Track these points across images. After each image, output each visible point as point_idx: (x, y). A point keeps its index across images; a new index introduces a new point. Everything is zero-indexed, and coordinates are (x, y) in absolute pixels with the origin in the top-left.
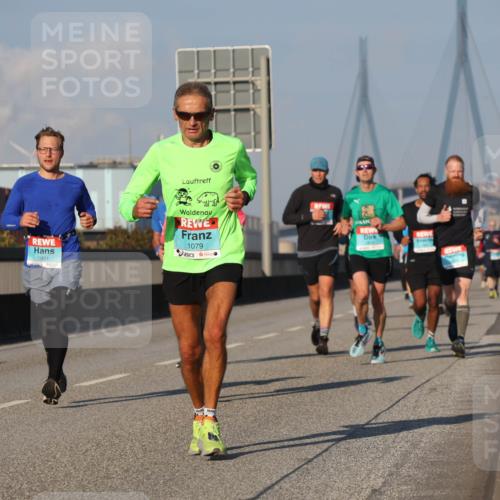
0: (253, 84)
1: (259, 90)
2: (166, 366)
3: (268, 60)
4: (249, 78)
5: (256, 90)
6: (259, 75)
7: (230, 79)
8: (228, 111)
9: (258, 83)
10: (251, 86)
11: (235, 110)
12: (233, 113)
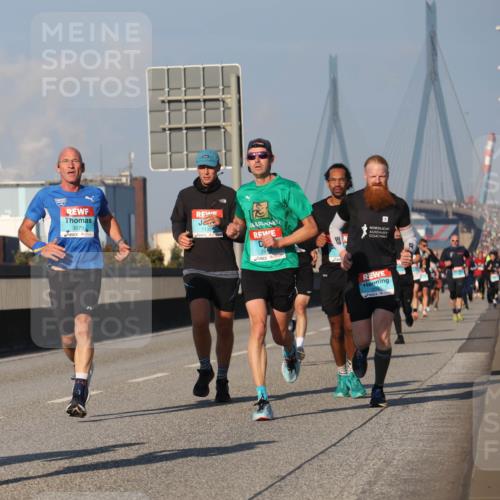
0: (224, 102)
1: (229, 108)
2: (139, 383)
3: (238, 78)
4: (220, 96)
5: (227, 108)
6: (229, 93)
7: (201, 97)
8: (199, 128)
9: (228, 101)
10: (221, 104)
11: (206, 128)
12: (203, 131)
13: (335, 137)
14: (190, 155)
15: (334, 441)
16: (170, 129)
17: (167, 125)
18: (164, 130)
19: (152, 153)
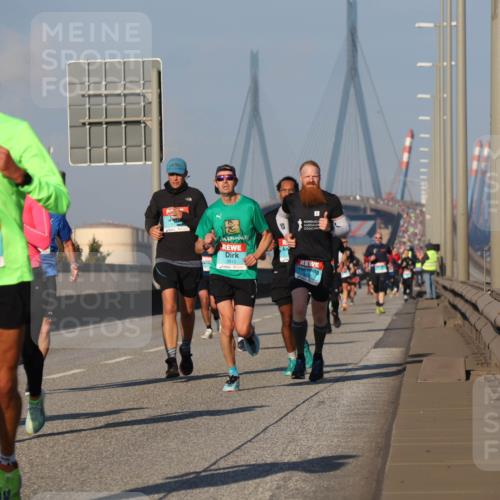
0: (144, 97)
1: (150, 103)
2: (53, 379)
3: (159, 73)
4: (140, 90)
5: (147, 103)
6: (150, 88)
7: (121, 91)
8: (119, 123)
10: (142, 98)
11: (126, 123)
12: (124, 126)
13: (255, 133)
14: (110, 150)
15: (250, 437)
16: (90, 124)
17: (87, 120)
18: (84, 124)
19: (72, 148)
